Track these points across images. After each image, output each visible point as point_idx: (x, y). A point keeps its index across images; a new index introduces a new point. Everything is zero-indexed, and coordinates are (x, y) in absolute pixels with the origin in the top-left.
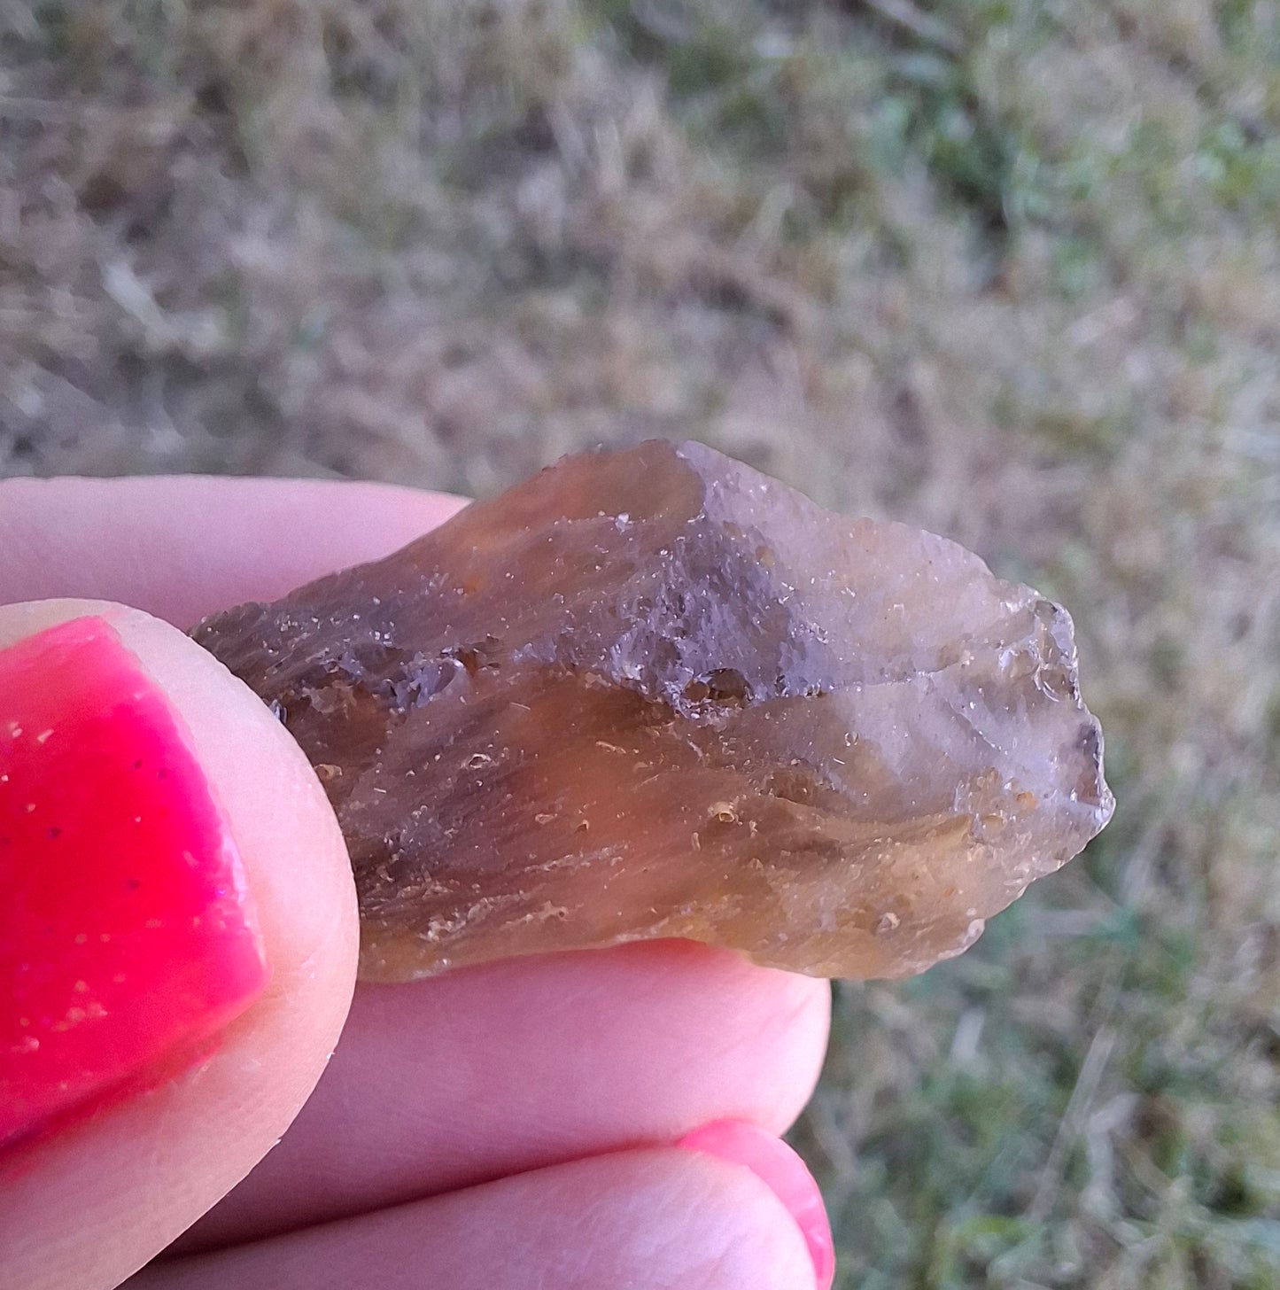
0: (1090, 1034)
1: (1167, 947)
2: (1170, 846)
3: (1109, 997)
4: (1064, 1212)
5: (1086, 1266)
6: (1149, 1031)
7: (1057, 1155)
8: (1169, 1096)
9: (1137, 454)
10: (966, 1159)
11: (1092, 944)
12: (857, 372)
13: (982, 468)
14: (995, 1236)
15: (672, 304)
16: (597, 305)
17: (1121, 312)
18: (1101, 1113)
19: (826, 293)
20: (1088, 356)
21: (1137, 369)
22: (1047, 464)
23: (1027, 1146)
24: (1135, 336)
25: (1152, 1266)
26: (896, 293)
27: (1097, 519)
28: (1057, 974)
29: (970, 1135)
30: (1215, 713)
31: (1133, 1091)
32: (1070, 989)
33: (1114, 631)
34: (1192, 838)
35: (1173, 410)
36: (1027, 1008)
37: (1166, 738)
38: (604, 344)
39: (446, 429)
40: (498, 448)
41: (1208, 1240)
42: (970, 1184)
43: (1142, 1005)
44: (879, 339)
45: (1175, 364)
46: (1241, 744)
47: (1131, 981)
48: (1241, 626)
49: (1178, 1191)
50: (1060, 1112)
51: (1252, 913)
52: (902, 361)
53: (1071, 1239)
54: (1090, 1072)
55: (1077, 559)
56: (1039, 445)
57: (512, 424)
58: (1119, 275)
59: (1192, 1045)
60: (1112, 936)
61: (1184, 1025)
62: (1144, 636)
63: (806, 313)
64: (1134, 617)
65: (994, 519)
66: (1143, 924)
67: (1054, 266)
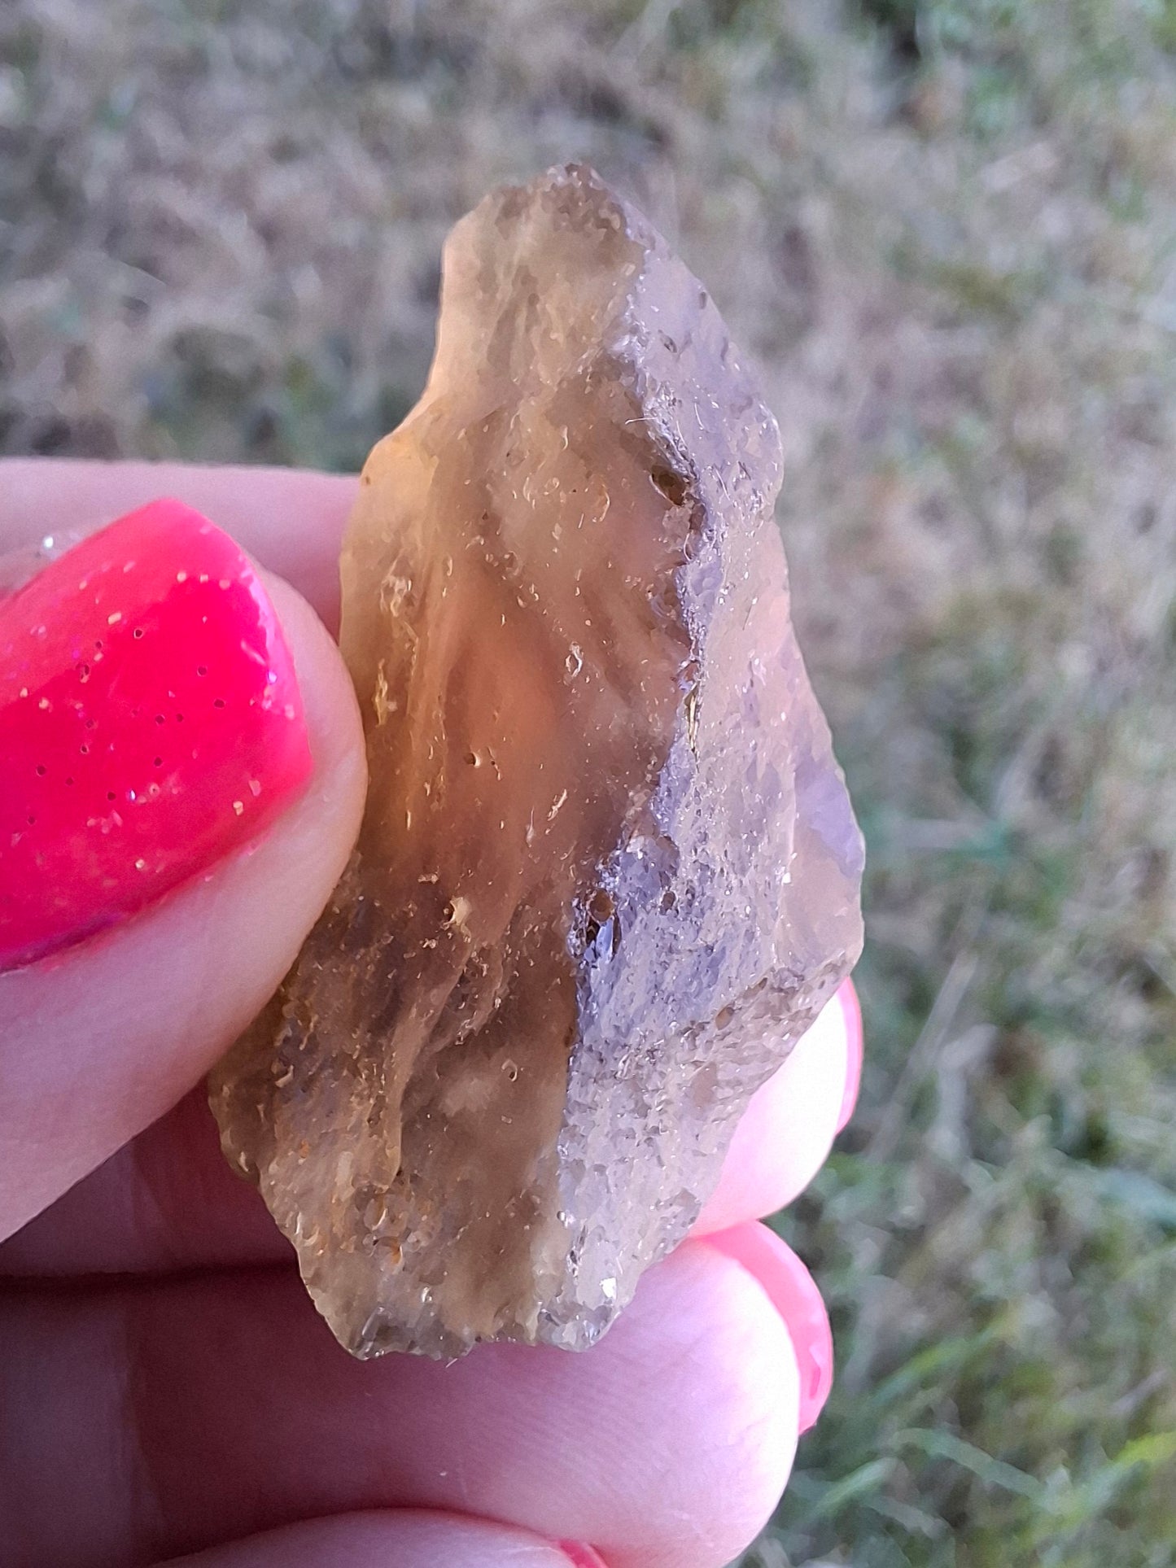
0: (949, 959)
1: (1040, 868)
2: (1051, 759)
3: (973, 920)
4: (906, 1154)
5: (928, 1212)
6: (1012, 960)
7: (903, 1092)
8: (1031, 1030)
9: (1047, 318)
11: (959, 861)
12: (743, 203)
13: (874, 322)
14: (831, 1174)
15: (537, 111)
16: (450, 104)
17: (1041, 156)
18: (956, 1044)
19: (713, 111)
20: (1001, 203)
21: (1054, 222)
22: (947, 323)
23: (872, 1080)
24: (1056, 186)
25: (997, 1216)
26: (793, 115)
27: (998, 387)
28: (918, 889)
30: (1111, 613)
31: (995, 1024)
32: (931, 909)
33: (1007, 514)
34: (1077, 749)
35: (1092, 272)
36: (883, 926)
37: (1057, 636)
38: (457, 149)
39: (269, 233)
40: (326, 259)
41: (1058, 1189)
43: (1008, 929)
44: (768, 166)
45: (1097, 220)
46: (1137, 648)
47: (998, 904)
48: (1147, 519)
49: (1032, 1134)
50: (909, 1044)
51: (1136, 836)
52: (794, 194)
53: (913, 1182)
54: (946, 1001)
55: (971, 429)
56: (940, 299)
57: (347, 233)
58: (1041, 117)
59: (1060, 977)
60: (981, 853)
61: (1053, 955)
62: (1040, 523)
63: (689, 131)
64: (1032, 498)
65: (883, 380)
66: (1016, 842)
67: (970, 99)
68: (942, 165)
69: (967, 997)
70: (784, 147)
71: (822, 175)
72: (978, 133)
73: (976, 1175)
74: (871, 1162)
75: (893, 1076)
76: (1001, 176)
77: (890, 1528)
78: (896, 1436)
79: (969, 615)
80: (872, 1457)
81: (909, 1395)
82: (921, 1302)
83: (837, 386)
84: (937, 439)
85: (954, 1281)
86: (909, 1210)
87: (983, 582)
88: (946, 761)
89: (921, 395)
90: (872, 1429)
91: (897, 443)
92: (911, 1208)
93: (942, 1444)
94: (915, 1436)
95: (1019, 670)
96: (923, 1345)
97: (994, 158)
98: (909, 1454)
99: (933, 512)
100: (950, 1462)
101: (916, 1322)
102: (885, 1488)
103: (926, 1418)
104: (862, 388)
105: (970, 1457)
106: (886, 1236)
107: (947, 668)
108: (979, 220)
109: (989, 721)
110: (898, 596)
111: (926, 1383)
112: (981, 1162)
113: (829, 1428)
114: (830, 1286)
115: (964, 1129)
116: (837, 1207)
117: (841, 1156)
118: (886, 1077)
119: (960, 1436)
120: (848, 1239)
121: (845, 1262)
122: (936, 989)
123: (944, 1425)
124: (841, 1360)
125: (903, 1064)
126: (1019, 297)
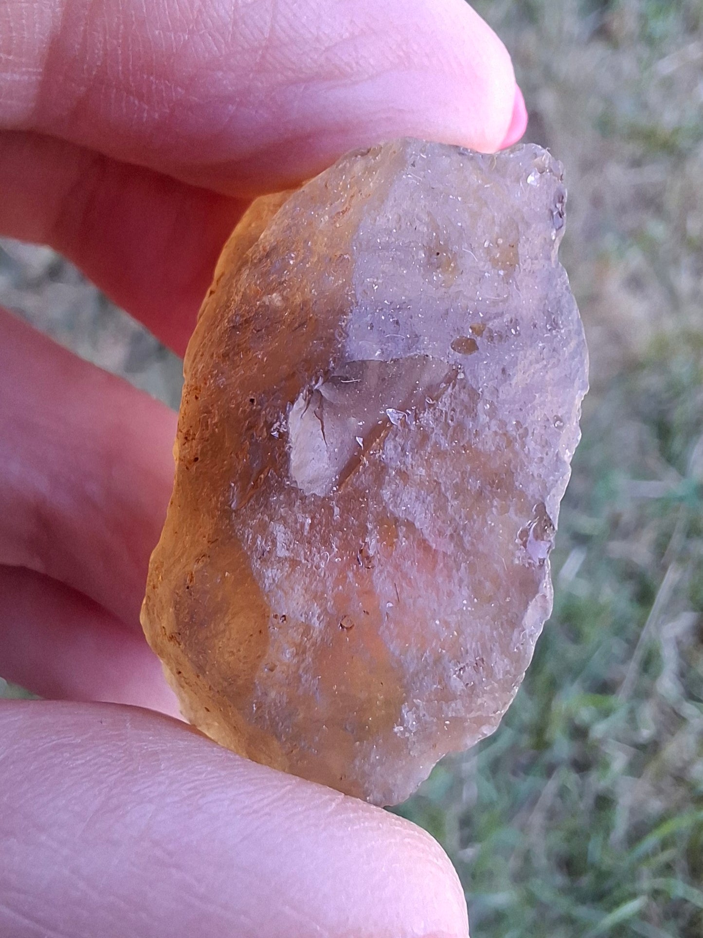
0: (664, 569)
3: (677, 542)
4: (643, 694)
5: (659, 733)
7: (639, 654)
10: (572, 652)
11: (665, 504)
13: (588, 166)
14: (593, 708)
17: (694, 51)
18: (671, 625)
20: (668, 84)
22: (636, 163)
23: (618, 647)
26: (529, 40)
27: (672, 201)
28: (640, 524)
29: (576, 637)
31: (695, 610)
32: (648, 536)
33: (684, 281)
36: (617, 548)
42: (574, 671)
43: (702, 549)
47: (692, 532)
50: (641, 624)
52: (534, 88)
53: (648, 713)
54: (662, 596)
55: (658, 229)
56: (632, 149)
58: (693, 27)
60: (681, 499)
64: (701, 271)
65: (597, 201)
67: (643, 18)
68: (627, 63)
69: (676, 591)
70: (525, 59)
71: (550, 76)
72: (649, 40)
73: (689, 709)
74: (620, 701)
75: (632, 643)
76: (667, 66)
78: (646, 883)
79: (663, 347)
80: (633, 896)
81: (654, 853)
82: (659, 792)
84: (636, 236)
85: (680, 778)
86: (646, 733)
87: (670, 325)
88: (653, 443)
89: (622, 209)
90: (633, 874)
91: (610, 241)
92: (648, 731)
93: (679, 887)
94: (660, 883)
96: (662, 819)
97: (662, 56)
98: (656, 893)
99: (635, 283)
100: (685, 901)
101: (656, 805)
102: (643, 915)
103: (668, 869)
104: (583, 206)
105: (698, 898)
106: (633, 749)
107: (651, 381)
108: (654, 97)
109: (680, 414)
110: (616, 337)
111: (665, 845)
112: (694, 702)
113: (602, 875)
114: (597, 782)
115: (679, 680)
116: (599, 730)
117: (599, 697)
118: (625, 645)
119: (691, 884)
120: (607, 751)
121: (606, 766)
122: (657, 588)
123: (680, 876)
124: (608, 830)
125: (638, 636)
126: (683, 142)
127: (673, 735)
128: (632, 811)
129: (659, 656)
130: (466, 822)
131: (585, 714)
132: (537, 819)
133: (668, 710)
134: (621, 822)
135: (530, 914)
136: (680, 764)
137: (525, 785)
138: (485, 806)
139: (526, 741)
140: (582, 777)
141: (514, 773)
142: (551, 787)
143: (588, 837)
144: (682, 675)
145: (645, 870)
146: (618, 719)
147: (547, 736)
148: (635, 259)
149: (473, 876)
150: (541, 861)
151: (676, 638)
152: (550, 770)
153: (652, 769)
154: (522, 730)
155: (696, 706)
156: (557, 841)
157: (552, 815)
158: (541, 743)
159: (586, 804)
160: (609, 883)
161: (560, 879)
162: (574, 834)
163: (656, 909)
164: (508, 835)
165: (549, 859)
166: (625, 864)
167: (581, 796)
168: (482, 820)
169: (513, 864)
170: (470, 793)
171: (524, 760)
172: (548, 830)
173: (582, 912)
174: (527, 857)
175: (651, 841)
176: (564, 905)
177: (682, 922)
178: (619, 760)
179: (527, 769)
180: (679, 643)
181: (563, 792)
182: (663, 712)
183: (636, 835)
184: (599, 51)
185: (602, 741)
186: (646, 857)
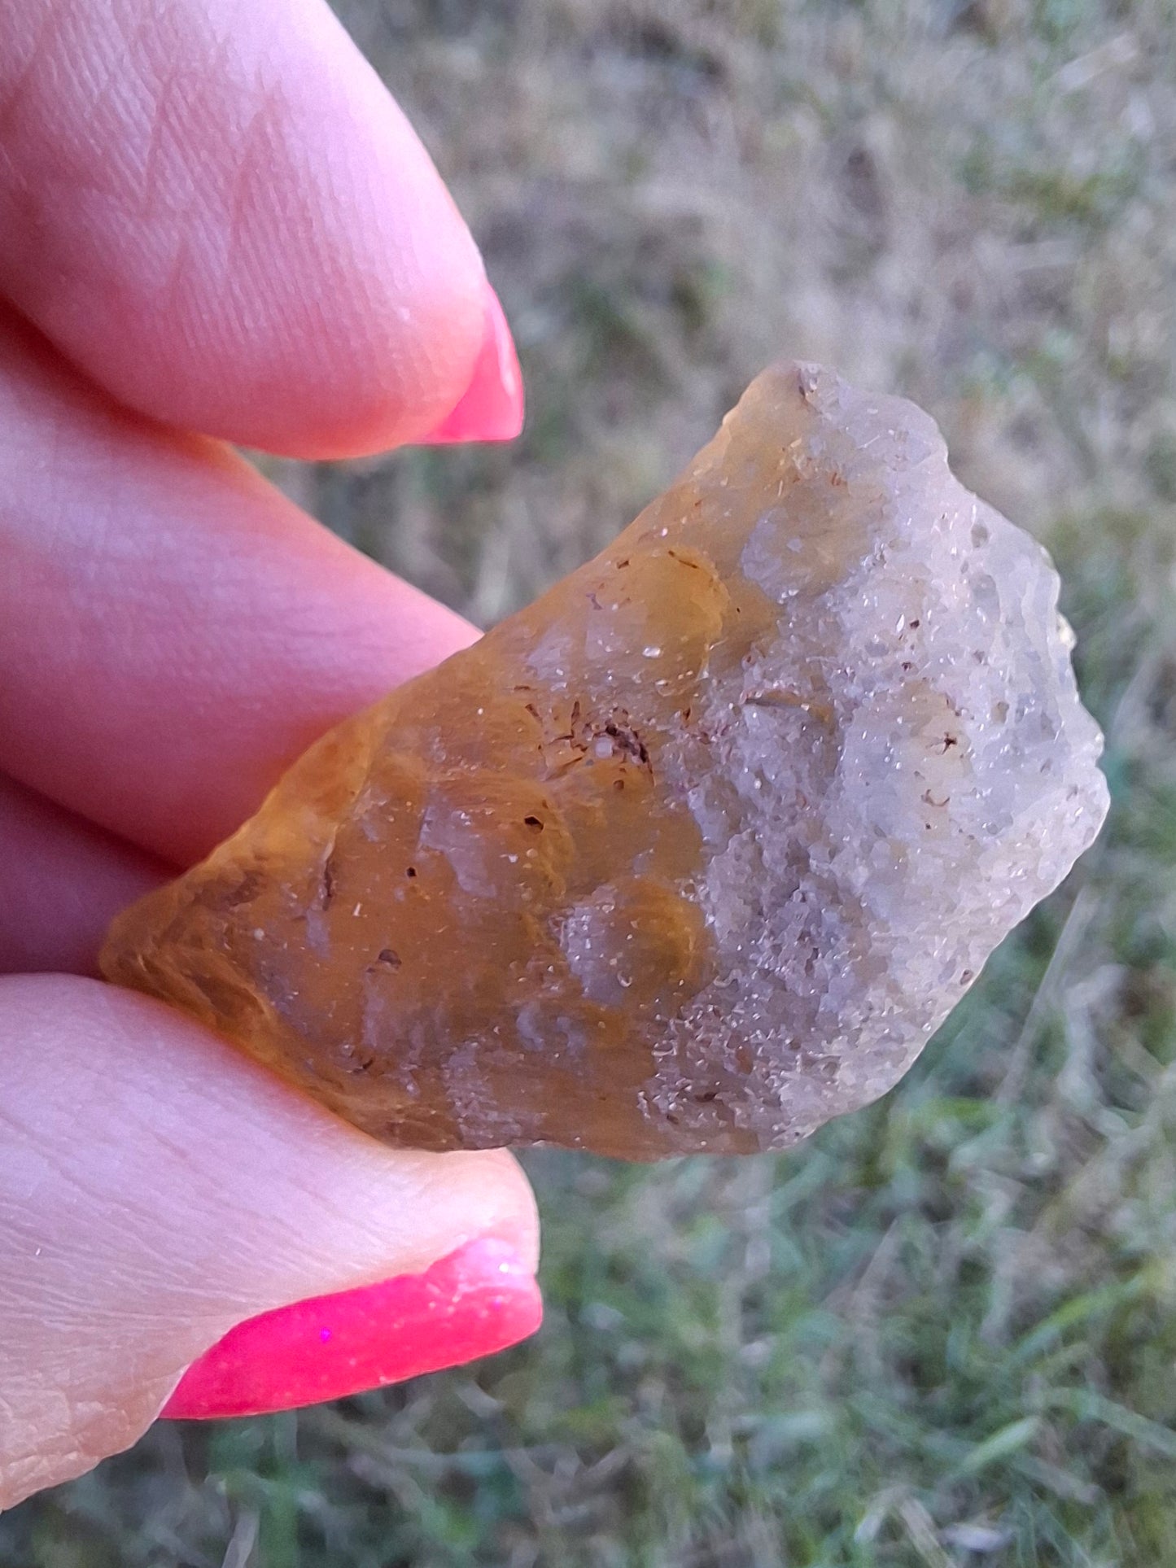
68: (1012, 71)
69: (1089, 933)
70: (842, 68)
71: (883, 93)
72: (1049, 32)
73: (1110, 1121)
74: (1000, 1108)
75: (1018, 1018)
76: (1076, 76)
77: (1041, 1492)
78: (1039, 1397)
79: (1069, 538)
80: (1017, 1417)
81: (1053, 1351)
82: (1061, 1253)
83: (914, 311)
84: (1024, 356)
85: (1094, 1232)
86: (1041, 1160)
87: (1081, 503)
89: (1003, 312)
90: (1018, 1384)
91: (982, 366)
92: (1043, 1156)
93: (1090, 1403)
94: (1062, 1396)
95: (1126, 593)
96: (1065, 1297)
97: (1069, 58)
98: (1054, 1413)
99: (1023, 433)
100: (1101, 1424)
101: (1055, 1276)
102: (1033, 1448)
103: (1074, 1374)
104: (939, 308)
105: (1122, 1419)
106: (1019, 1187)
108: (1055, 126)
111: (1069, 1337)
112: (1117, 1109)
113: (969, 1386)
114: (962, 1238)
115: (1094, 1074)
116: (966, 1155)
117: (966, 1103)
118: (1009, 1020)
119: (1111, 1397)
120: (979, 1188)
121: (976, 1213)
122: (1060, 927)
123: (1092, 1385)
124: (978, 1315)
125: (1028, 1006)
126: (1103, 201)
127: (1083, 1161)
128: (1018, 1285)
129: (1061, 1038)
130: (751, 1303)
131: (942, 1130)
132: (865, 1298)
133: (1075, 1123)
134: (999, 1302)
135: (853, 1448)
136: (1093, 1209)
137: (846, 1244)
138: (781, 1279)
139: (847, 1174)
140: (939, 1231)
141: (829, 1225)
142: (887, 1247)
143: (947, 1327)
144: (1099, 1066)
145: (1037, 1376)
146: (995, 1140)
147: (881, 1166)
148: (1024, 395)
149: (764, 1389)
150: (873, 1364)
151: (1090, 1008)
152: (886, 1220)
153: (1049, 1218)
154: (841, 1156)
155: (1121, 1116)
156: (897, 1333)
157: (889, 1291)
158: (873, 1177)
159: (942, 1275)
160: (980, 1398)
161: (902, 1392)
162: (923, 1321)
163: (1054, 1438)
164: (819, 1324)
165: (885, 1359)
166: (1004, 1368)
167: (936, 1259)
168: (778, 1300)
169: (827, 1368)
170: (757, 1259)
171: (845, 1205)
172: (883, 1314)
173: (937, 1442)
174: (849, 1359)
175: (1047, 1332)
176: (906, 1432)
177: (1095, 1459)
178: (996, 1203)
179: (849, 1219)
180: (1094, 1016)
181: (906, 1255)
182: (1068, 1127)
183: (1023, 1323)
184: (965, 49)
185: (972, 1174)
186: (1041, 1355)
